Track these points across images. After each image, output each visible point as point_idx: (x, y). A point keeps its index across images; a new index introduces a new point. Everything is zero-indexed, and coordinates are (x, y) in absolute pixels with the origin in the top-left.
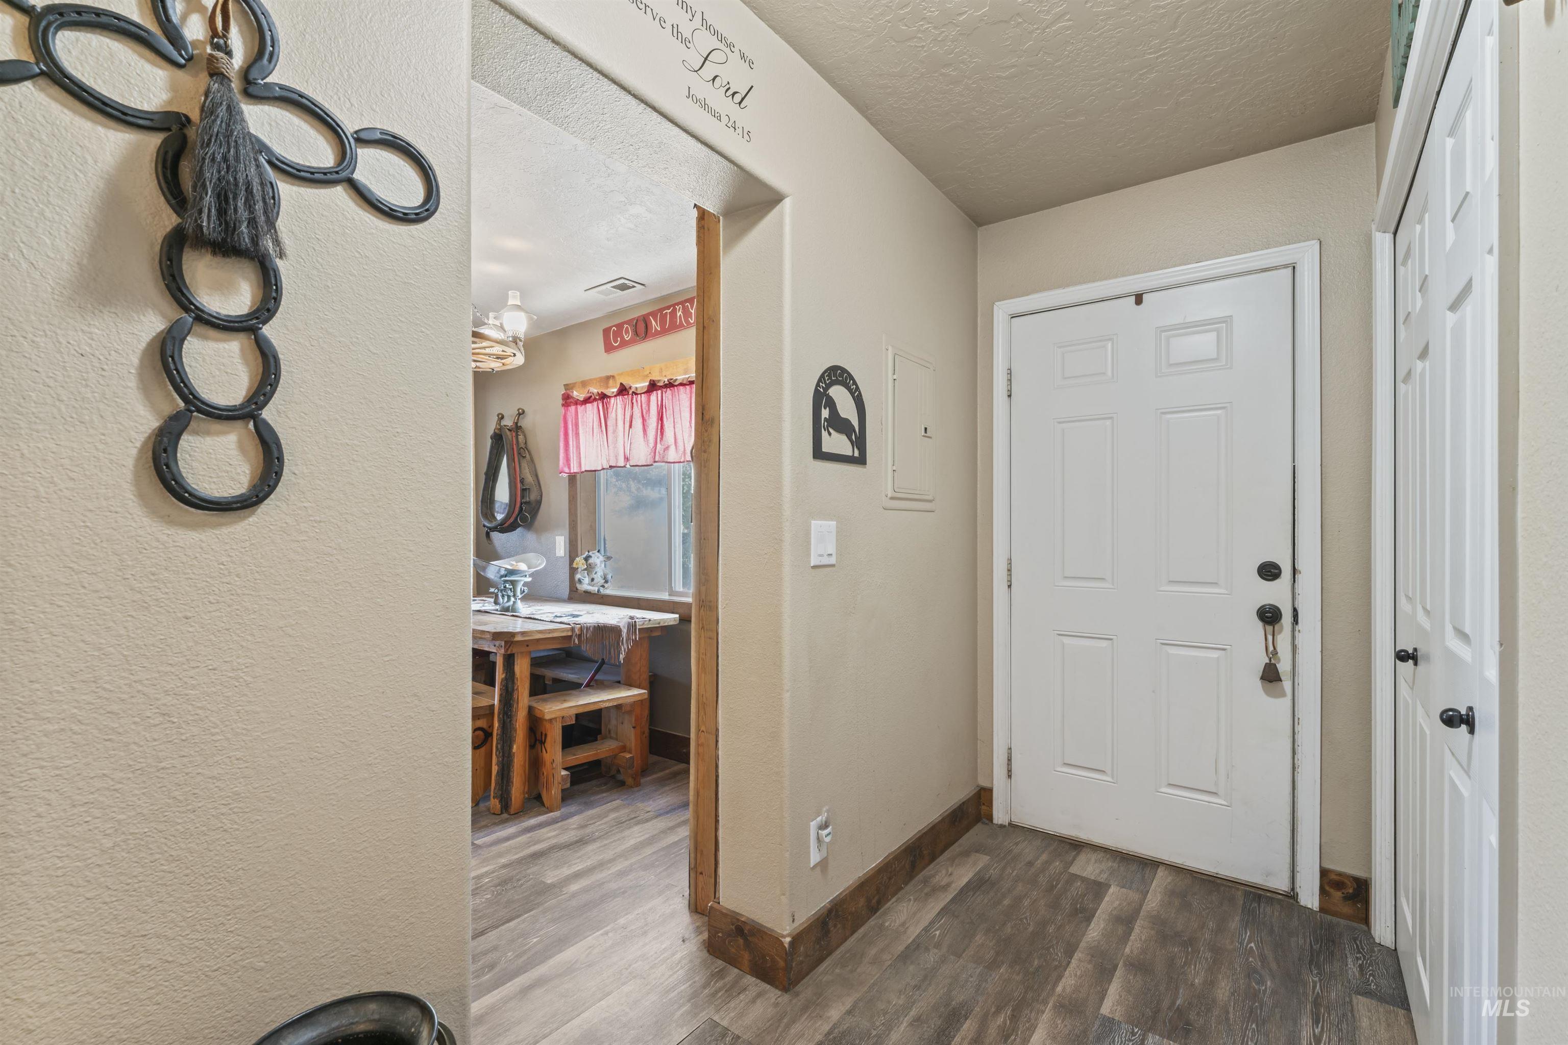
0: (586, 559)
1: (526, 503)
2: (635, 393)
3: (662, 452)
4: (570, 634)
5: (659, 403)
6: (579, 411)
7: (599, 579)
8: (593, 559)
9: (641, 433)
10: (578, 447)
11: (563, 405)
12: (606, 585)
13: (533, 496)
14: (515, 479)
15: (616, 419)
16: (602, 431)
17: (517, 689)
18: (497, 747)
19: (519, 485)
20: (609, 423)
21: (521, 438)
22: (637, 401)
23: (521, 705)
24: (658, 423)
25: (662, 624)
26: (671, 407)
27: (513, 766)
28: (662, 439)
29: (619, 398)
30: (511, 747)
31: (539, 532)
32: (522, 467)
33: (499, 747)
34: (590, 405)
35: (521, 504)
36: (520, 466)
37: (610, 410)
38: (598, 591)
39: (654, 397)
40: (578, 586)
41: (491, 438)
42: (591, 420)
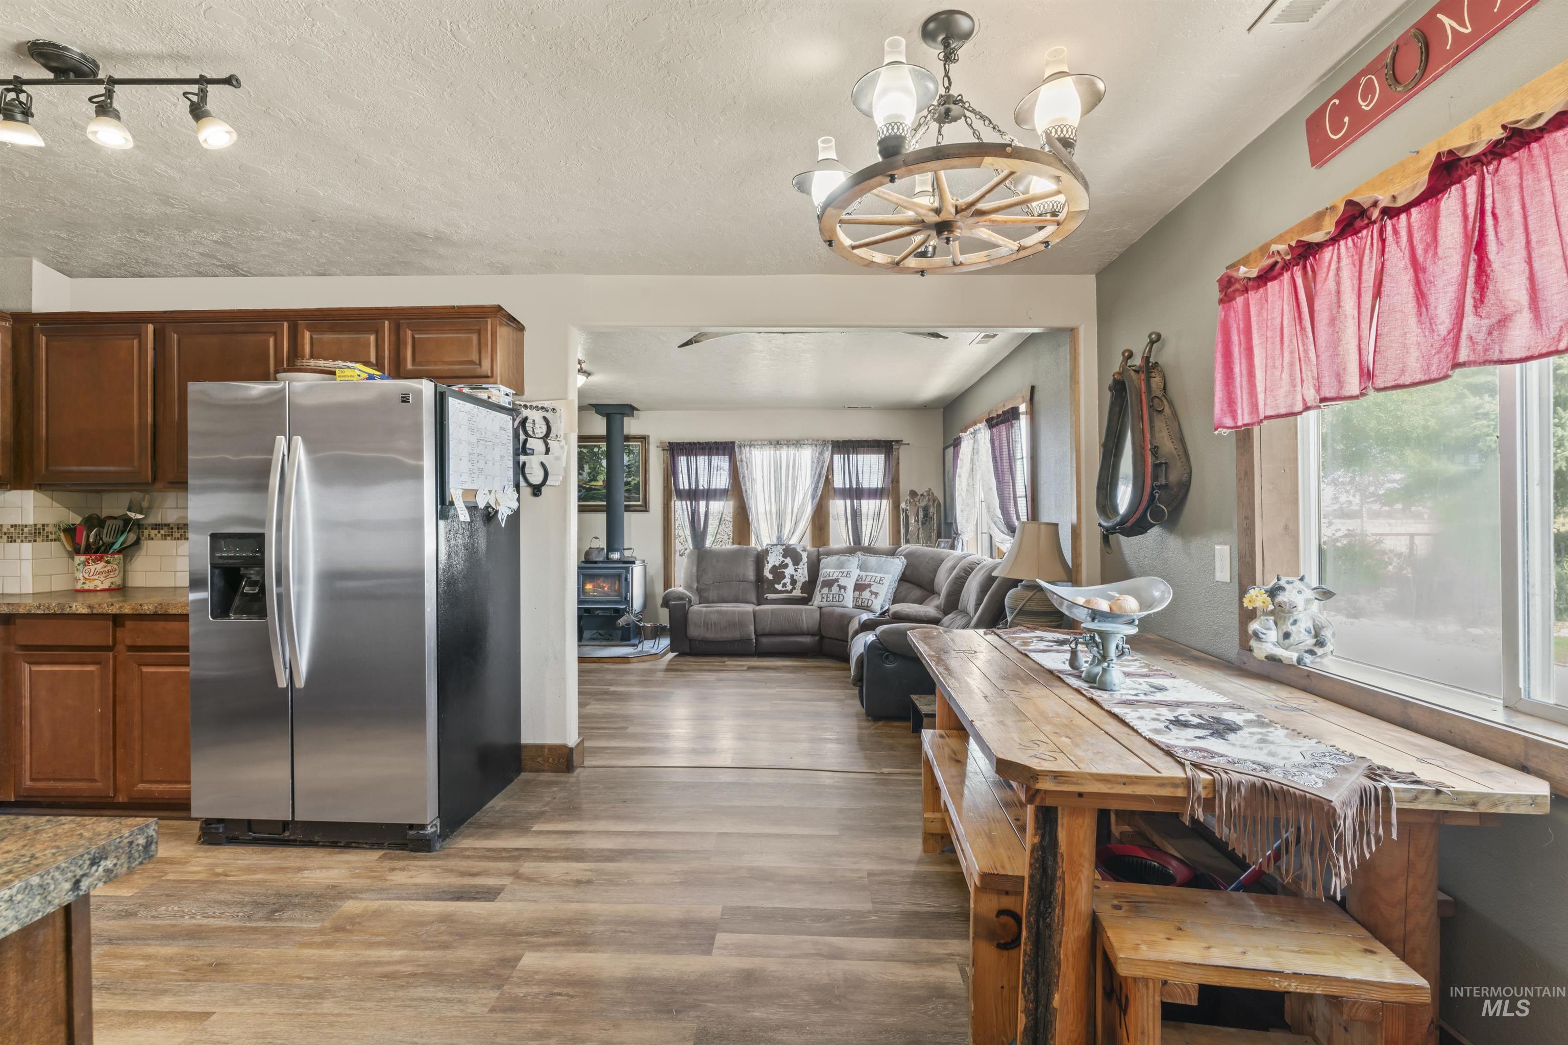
0: (1273, 593)
1: (1159, 487)
2: (1391, 213)
3: (1480, 337)
4: (1180, 793)
5: (1471, 210)
6: (1252, 302)
7: (1302, 635)
8: (1286, 593)
9: (1411, 306)
10: (1251, 375)
11: (1221, 301)
12: (1320, 651)
13: (1174, 476)
14: (1143, 448)
15: (1338, 292)
16: (1303, 329)
17: (1062, 879)
18: (1024, 978)
19: (1150, 459)
20: (1317, 307)
21: (1156, 381)
22: (1396, 232)
23: (1069, 913)
24: (1465, 266)
25: (1483, 808)
26: (1516, 208)
27: (1053, 1037)
28: (1480, 300)
29: (1346, 246)
30: (1049, 997)
31: (1187, 534)
32: (1157, 429)
33: (1028, 979)
34: (1276, 282)
35: (1153, 489)
36: (1152, 428)
37: (1321, 276)
38: (1300, 661)
39: (1450, 202)
40: (1253, 643)
41: (1110, 389)
42: (1277, 314)
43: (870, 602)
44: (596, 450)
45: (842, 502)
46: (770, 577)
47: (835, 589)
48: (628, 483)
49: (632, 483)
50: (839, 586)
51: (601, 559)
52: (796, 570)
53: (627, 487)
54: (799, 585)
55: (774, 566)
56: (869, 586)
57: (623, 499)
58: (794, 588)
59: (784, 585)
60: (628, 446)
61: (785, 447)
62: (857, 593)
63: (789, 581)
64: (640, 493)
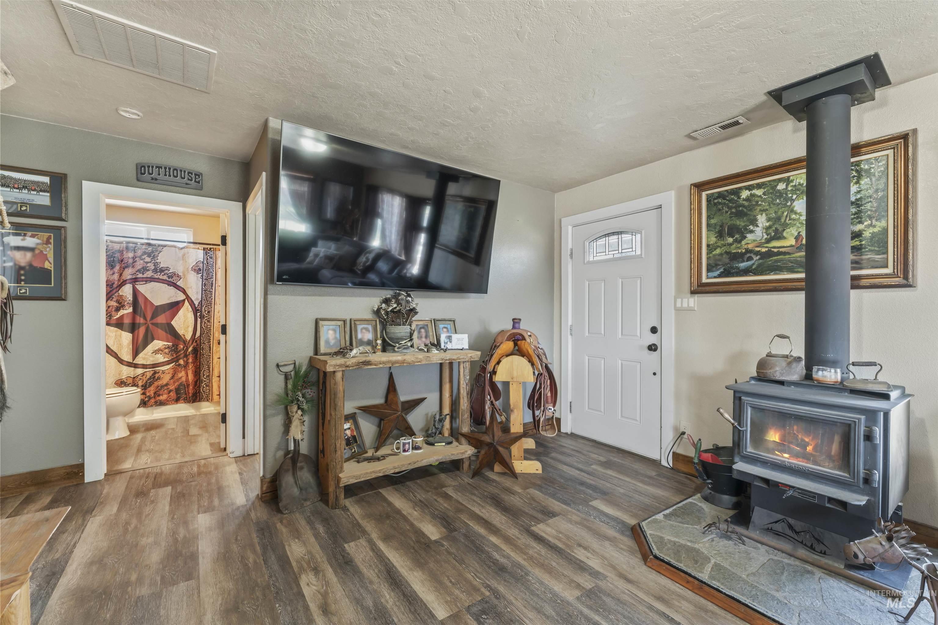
44: (781, 186)
48: (857, 235)
49: (867, 234)
51: (795, 377)
53: (856, 243)
57: (849, 265)
60: (858, 164)
64: (887, 253)
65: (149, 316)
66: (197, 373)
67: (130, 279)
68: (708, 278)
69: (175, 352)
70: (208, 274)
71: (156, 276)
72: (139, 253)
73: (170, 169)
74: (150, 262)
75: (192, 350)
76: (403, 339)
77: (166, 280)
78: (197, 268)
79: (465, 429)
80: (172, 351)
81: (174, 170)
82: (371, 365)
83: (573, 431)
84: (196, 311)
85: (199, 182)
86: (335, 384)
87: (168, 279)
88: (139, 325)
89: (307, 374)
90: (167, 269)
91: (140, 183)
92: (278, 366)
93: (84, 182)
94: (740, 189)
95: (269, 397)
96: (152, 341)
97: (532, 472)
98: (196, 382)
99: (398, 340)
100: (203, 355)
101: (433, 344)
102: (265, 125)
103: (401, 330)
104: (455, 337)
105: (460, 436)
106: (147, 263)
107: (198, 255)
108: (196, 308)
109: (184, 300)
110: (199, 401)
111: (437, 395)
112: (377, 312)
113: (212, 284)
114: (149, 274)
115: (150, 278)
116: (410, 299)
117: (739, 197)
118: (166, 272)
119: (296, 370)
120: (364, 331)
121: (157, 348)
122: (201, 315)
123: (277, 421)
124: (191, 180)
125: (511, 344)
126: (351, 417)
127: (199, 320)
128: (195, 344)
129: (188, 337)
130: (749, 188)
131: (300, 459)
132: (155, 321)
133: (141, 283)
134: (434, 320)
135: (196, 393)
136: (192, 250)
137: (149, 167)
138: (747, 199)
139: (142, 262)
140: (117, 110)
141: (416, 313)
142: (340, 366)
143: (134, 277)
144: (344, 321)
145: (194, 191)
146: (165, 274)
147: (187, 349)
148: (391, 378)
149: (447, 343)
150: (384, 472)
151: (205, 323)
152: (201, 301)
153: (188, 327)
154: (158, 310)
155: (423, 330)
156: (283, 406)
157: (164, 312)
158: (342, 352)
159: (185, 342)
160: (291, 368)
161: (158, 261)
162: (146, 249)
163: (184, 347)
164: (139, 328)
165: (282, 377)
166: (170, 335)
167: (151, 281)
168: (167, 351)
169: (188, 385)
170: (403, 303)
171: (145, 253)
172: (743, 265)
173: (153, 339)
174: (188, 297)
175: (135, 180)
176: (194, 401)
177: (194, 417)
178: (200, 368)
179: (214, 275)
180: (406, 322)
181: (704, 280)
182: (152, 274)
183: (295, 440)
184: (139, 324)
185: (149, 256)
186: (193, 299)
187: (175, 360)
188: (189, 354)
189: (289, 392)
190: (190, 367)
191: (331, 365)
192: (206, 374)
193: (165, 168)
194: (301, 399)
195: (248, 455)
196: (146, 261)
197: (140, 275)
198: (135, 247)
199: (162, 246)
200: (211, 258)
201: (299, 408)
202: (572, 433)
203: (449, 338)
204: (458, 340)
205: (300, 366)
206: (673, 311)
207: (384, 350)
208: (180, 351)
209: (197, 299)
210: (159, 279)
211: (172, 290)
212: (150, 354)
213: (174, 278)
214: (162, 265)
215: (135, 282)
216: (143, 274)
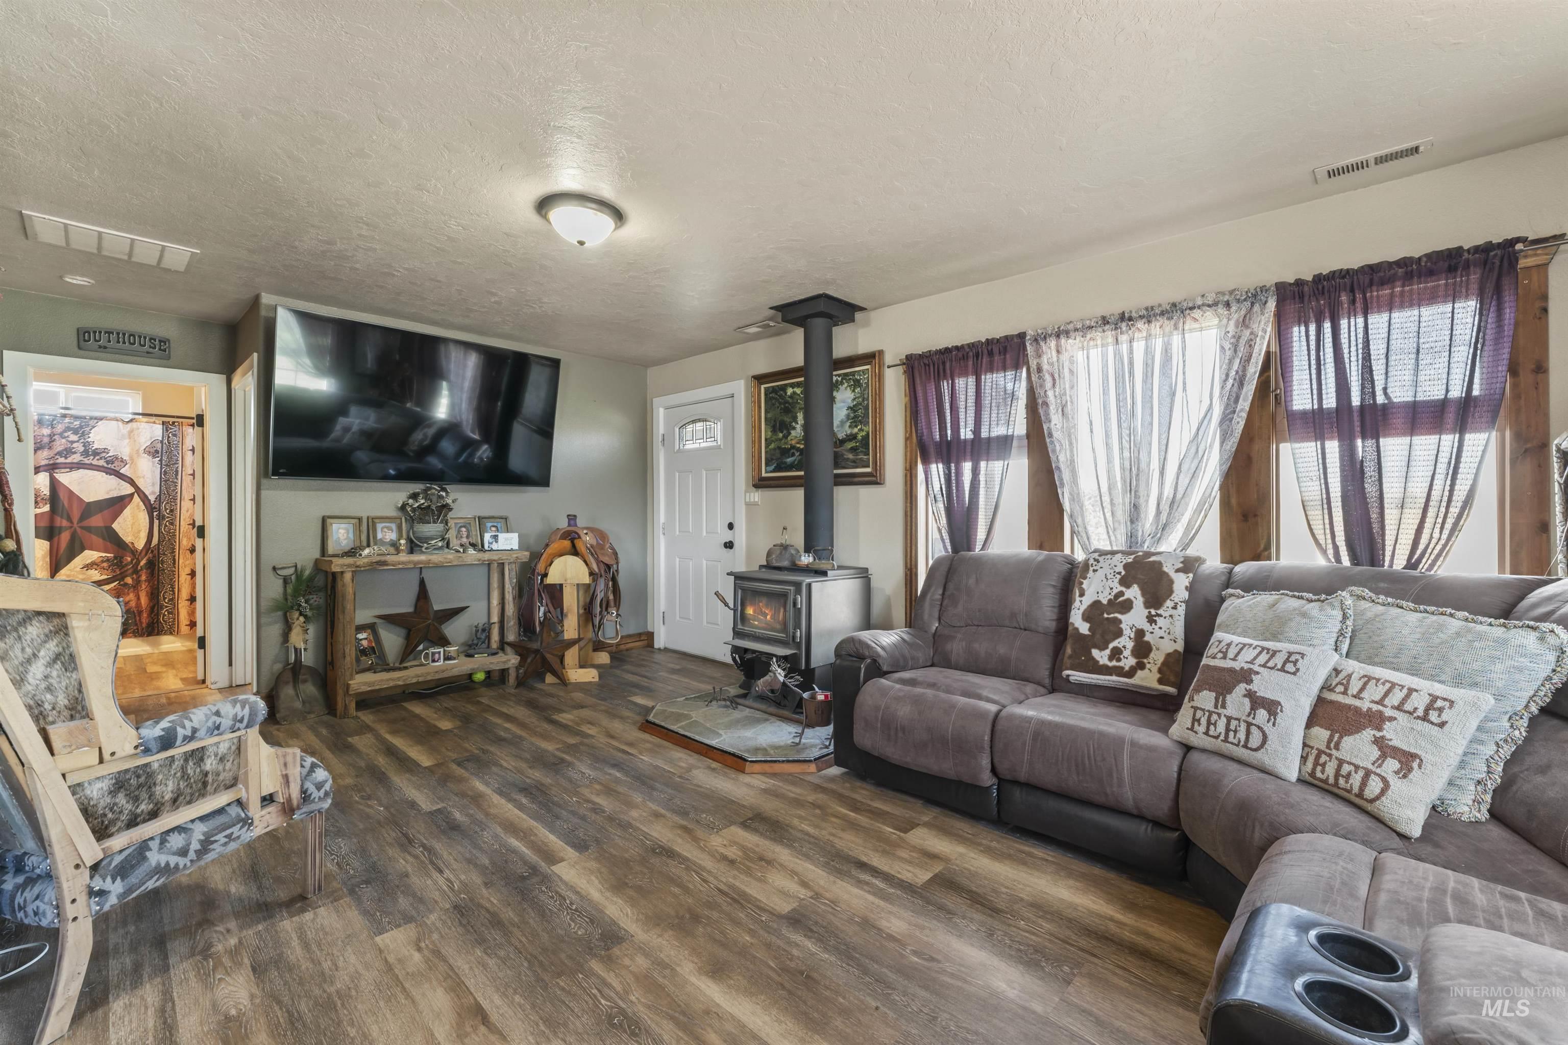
43: (1374, 787)
45: (1314, 444)
46: (1084, 628)
47: (1236, 703)
49: (859, 437)
50: (1250, 695)
52: (1151, 620)
54: (1157, 658)
55: (1096, 604)
56: (1376, 720)
58: (1141, 666)
59: (1116, 654)
61: (1140, 324)
62: (1321, 735)
63: (1130, 645)
64: (868, 454)
65: (76, 517)
66: (154, 595)
67: (46, 465)
68: (766, 472)
69: (118, 566)
70: (170, 458)
71: (86, 461)
72: (59, 428)
73: (124, 334)
74: (78, 441)
75: (146, 564)
76: (433, 539)
77: (103, 467)
78: (152, 450)
79: (511, 637)
80: (113, 565)
81: (130, 336)
82: (387, 565)
83: (667, 646)
84: (151, 509)
85: (165, 351)
86: (344, 585)
87: (105, 465)
88: (61, 530)
89: (311, 579)
90: (105, 450)
91: (82, 352)
92: (274, 569)
93: (7, 354)
94: (786, 385)
95: (264, 604)
96: (82, 552)
97: (587, 680)
98: (152, 608)
99: (426, 540)
100: (164, 570)
101: (473, 545)
102: (256, 299)
103: (431, 529)
104: (502, 536)
105: (506, 646)
106: (72, 442)
107: (153, 431)
108: (151, 505)
109: (132, 495)
110: (158, 634)
111: (485, 603)
112: (403, 508)
113: (177, 472)
114: (76, 458)
115: (77, 463)
116: (444, 494)
117: (786, 393)
118: (104, 455)
119: (298, 574)
120: (386, 530)
121: (89, 561)
122: (159, 515)
123: (274, 631)
124: (155, 348)
125: (567, 543)
126: (372, 627)
127: (156, 522)
128: (151, 555)
129: (140, 544)
130: (792, 385)
131: (302, 671)
132: (85, 523)
133: (63, 470)
134: (479, 518)
135: (153, 623)
136: (143, 425)
137: (95, 332)
138: (791, 397)
139: (64, 441)
140: (61, 277)
141: (451, 510)
142: (349, 566)
143: (51, 462)
144: (360, 519)
145: (157, 361)
146: (101, 458)
147: (139, 562)
148: (422, 583)
149: (492, 543)
150: (404, 681)
151: (166, 526)
152: (160, 495)
153: (139, 531)
154: (90, 509)
155: (464, 529)
156: (280, 613)
157: (101, 511)
158: (351, 553)
159: (133, 552)
160: (292, 571)
161: (89, 440)
162: (69, 423)
163: (132, 560)
164: (60, 533)
165: (280, 582)
166: (110, 542)
167: (79, 468)
168: (105, 565)
169: (140, 613)
170: (434, 499)
171: (68, 429)
172: (789, 460)
173: (82, 549)
174: (138, 490)
175: (76, 349)
176: (150, 634)
177: (150, 655)
178: (158, 588)
179: (180, 459)
180: (438, 519)
181: (764, 475)
182: (81, 458)
183: (296, 649)
184: (61, 528)
185: (75, 432)
186: (147, 493)
187: (120, 578)
188: (141, 569)
189: (289, 597)
190: (144, 587)
191: (338, 565)
192: (168, 596)
193: (118, 334)
194: (303, 604)
195: (237, 686)
196: (70, 439)
197: (61, 460)
198: (53, 420)
199: (96, 419)
200: (175, 435)
201: (301, 614)
202: (665, 648)
203: (495, 538)
204: (506, 539)
205: (302, 571)
206: (744, 507)
207: (411, 551)
208: (126, 565)
209: (153, 493)
210: (91, 464)
211: (113, 481)
212: (78, 569)
213: (116, 464)
214: (96, 446)
215: (53, 469)
216: (66, 458)
